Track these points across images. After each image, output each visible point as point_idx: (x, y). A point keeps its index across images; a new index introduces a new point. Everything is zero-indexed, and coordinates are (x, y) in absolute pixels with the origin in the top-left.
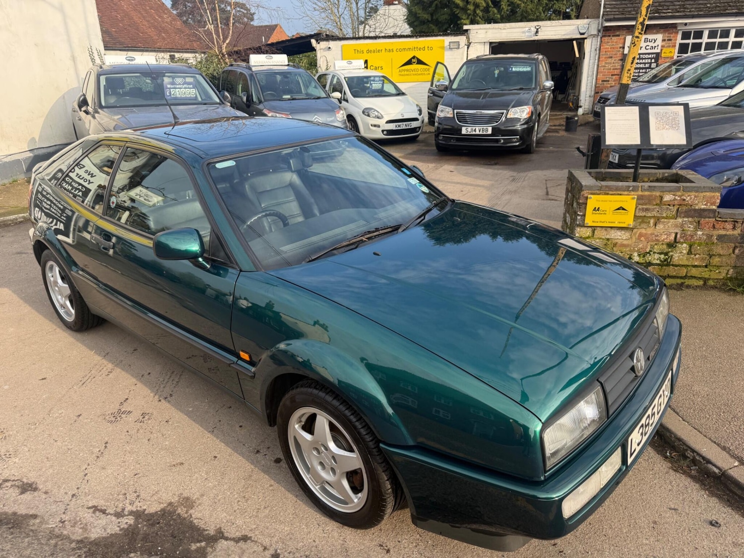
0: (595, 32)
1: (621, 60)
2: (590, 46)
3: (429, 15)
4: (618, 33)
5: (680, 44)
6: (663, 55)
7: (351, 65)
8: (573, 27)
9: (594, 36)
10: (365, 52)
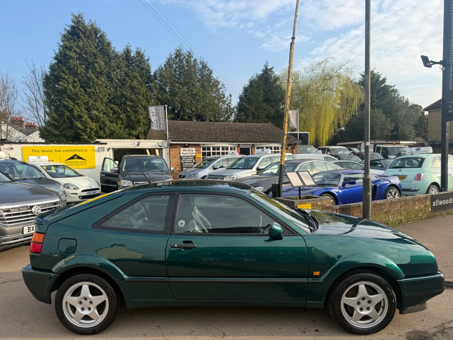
0: (167, 146)
1: (180, 158)
2: (165, 152)
3: (59, 132)
4: (176, 147)
5: (202, 152)
6: (197, 157)
7: (40, 159)
8: (156, 143)
9: (166, 147)
10: (40, 151)
